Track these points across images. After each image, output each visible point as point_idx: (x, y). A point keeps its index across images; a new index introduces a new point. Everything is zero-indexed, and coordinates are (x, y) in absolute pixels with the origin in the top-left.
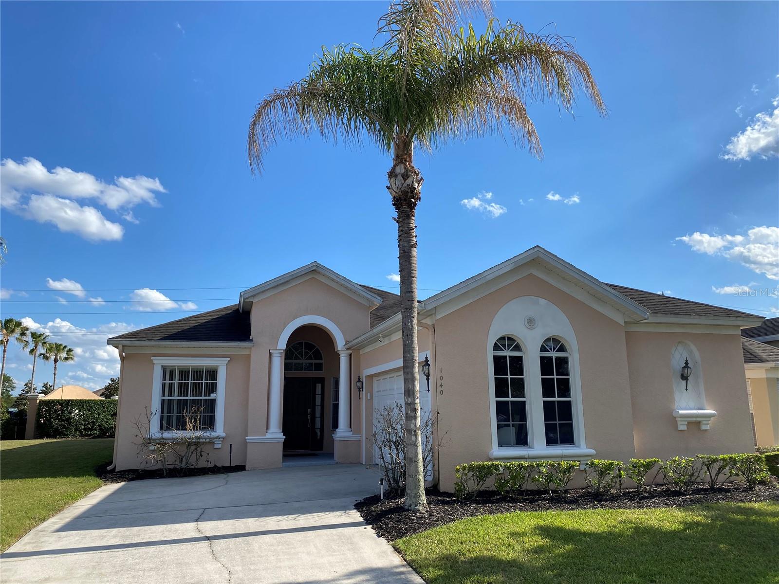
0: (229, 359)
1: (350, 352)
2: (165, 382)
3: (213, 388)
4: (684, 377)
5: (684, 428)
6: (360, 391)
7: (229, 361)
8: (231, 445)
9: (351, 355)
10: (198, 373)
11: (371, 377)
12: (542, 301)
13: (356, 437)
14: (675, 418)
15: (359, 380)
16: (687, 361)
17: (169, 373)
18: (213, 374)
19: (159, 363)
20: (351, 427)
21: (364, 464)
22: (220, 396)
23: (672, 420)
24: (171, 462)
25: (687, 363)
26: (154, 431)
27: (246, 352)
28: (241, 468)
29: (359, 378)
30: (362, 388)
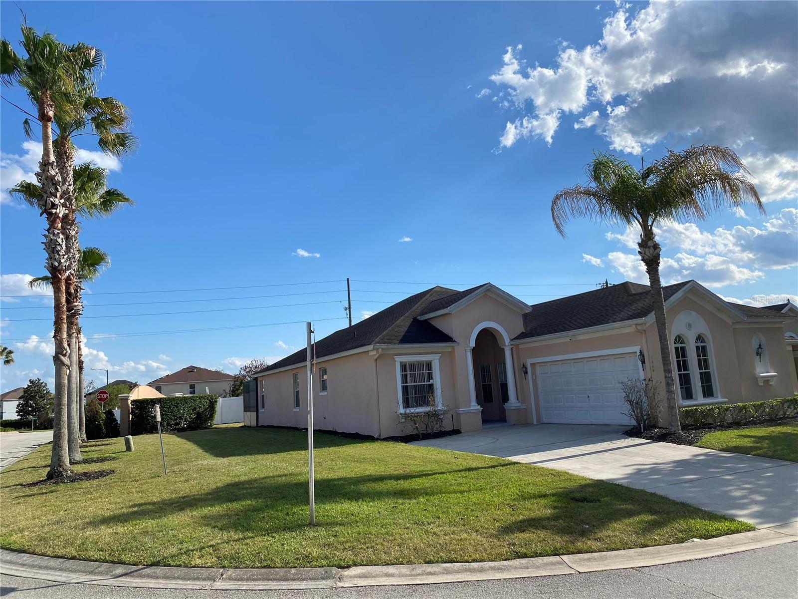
0: (439, 355)
1: (513, 346)
2: (402, 373)
3: (430, 377)
4: (758, 354)
5: (761, 384)
6: (525, 374)
7: (440, 357)
8: (452, 415)
9: (512, 349)
10: (421, 365)
11: (533, 365)
12: (693, 313)
13: (524, 406)
14: (757, 378)
15: (524, 367)
16: (760, 344)
17: (404, 367)
18: (429, 366)
19: (399, 360)
20: (518, 400)
21: (535, 423)
22: (437, 381)
23: (755, 379)
24: (422, 429)
25: (760, 345)
26: (401, 408)
27: (450, 350)
28: (456, 432)
29: (523, 365)
30: (526, 372)
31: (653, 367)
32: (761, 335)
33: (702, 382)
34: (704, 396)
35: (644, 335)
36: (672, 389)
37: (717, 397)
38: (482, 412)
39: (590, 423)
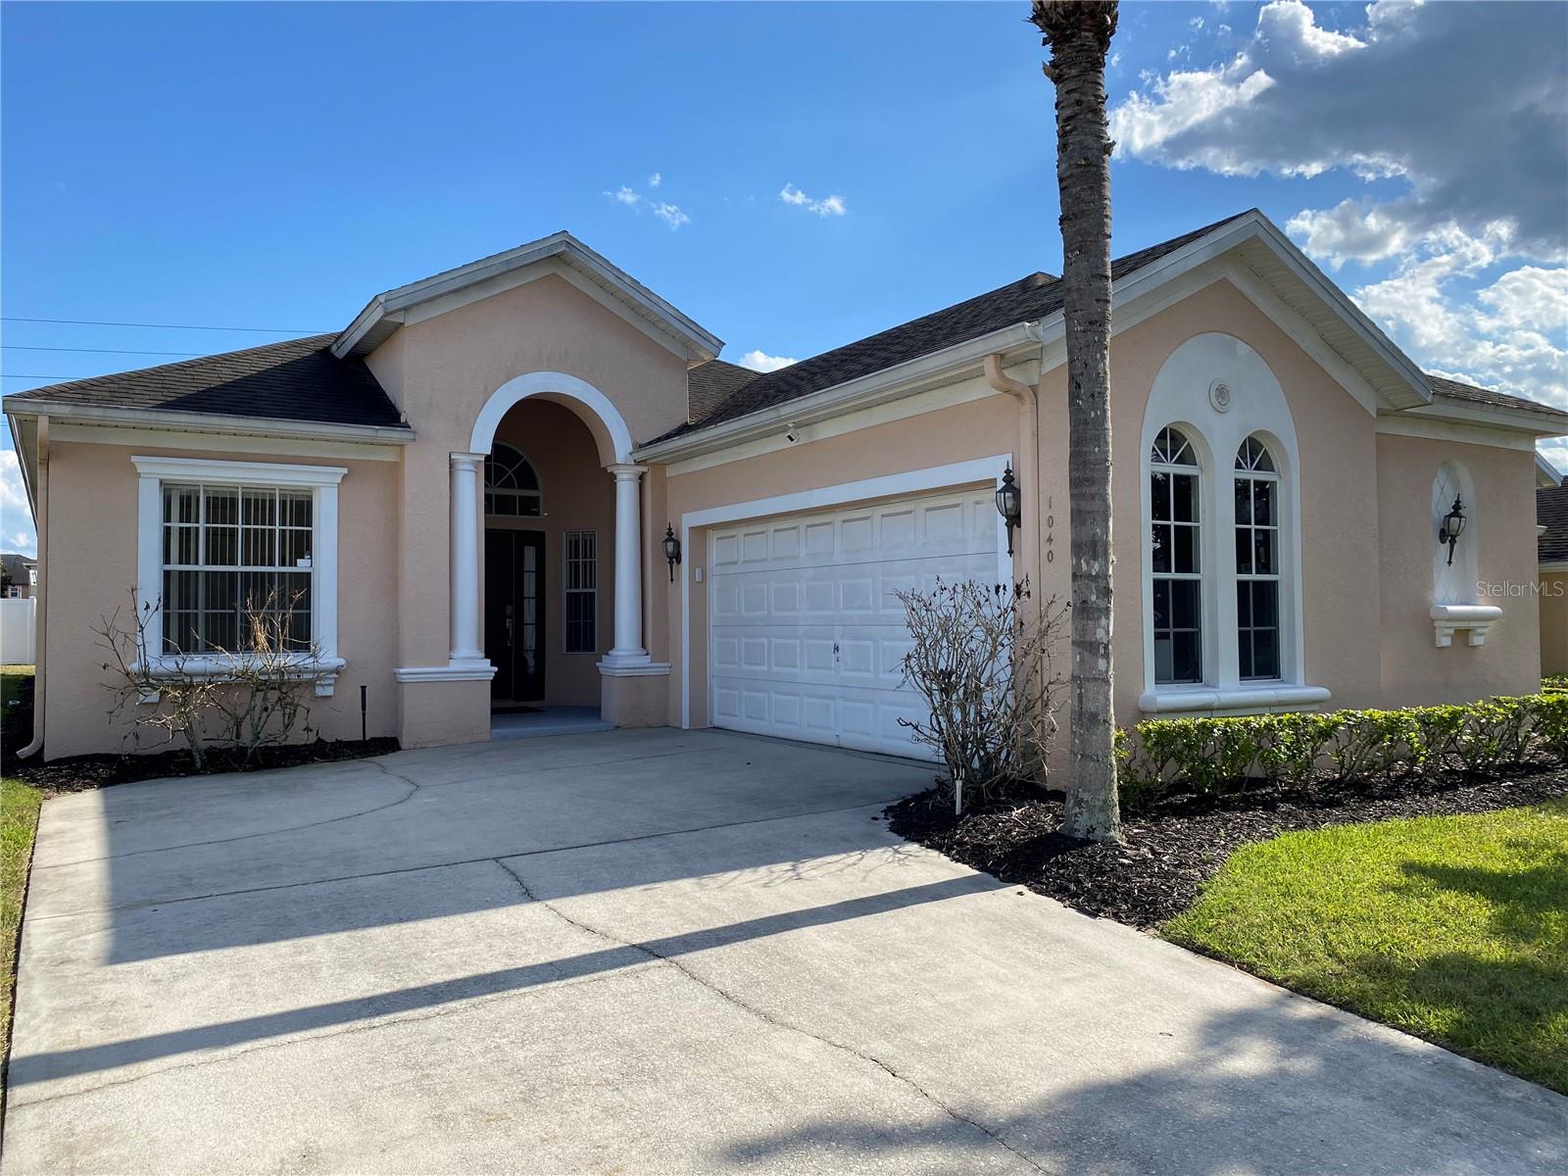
0: (345, 471)
1: (644, 469)
2: (168, 524)
3: (302, 545)
4: (1447, 535)
5: (1446, 642)
6: (671, 563)
7: (344, 477)
8: (363, 688)
9: (642, 477)
10: (259, 505)
11: (700, 532)
12: (1243, 348)
13: (659, 668)
14: (1433, 621)
15: (671, 537)
16: (1458, 502)
17: (180, 501)
18: (301, 509)
19: (153, 473)
20: (643, 645)
21: (685, 726)
22: (324, 564)
23: (1428, 624)
24: (213, 732)
25: (1457, 507)
26: (151, 652)
27: (388, 456)
28: (388, 745)
29: (670, 534)
30: (676, 557)
31: (1050, 540)
32: (1463, 474)
33: (1243, 620)
34: (1245, 672)
35: (1027, 407)
36: (1100, 634)
37: (1292, 681)
38: (494, 682)
39: (833, 741)
